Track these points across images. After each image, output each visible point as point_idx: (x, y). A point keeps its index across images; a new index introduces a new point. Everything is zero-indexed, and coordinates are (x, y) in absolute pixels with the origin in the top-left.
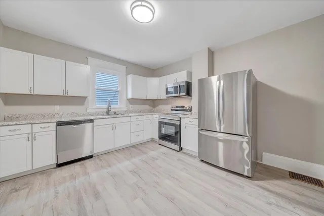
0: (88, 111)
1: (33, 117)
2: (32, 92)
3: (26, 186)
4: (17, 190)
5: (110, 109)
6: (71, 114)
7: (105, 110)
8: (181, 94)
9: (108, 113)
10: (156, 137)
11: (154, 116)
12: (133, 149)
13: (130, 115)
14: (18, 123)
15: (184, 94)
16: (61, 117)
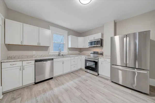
0: (49, 54)
1: (22, 57)
2: (22, 43)
3: (19, 96)
4: (15, 99)
5: (60, 53)
6: (41, 56)
7: (58, 54)
8: (98, 45)
9: (59, 55)
10: (83, 67)
11: (82, 57)
12: (72, 74)
13: (71, 56)
14: (15, 60)
15: (100, 45)
16: (36, 57)
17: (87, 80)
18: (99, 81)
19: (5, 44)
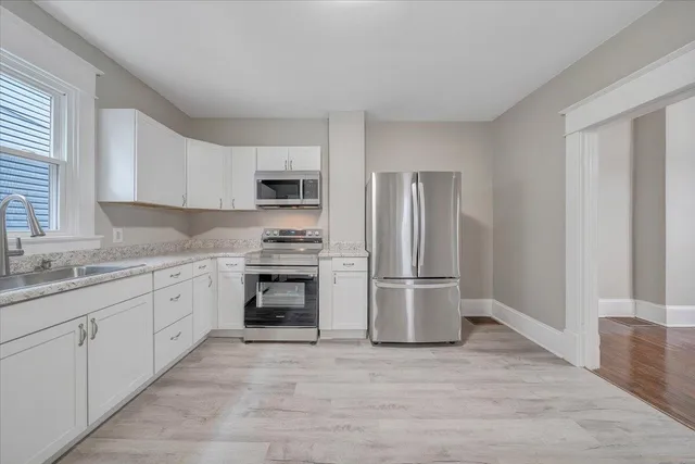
5: (11, 249)
8: (307, 201)
10: (234, 319)
11: (222, 262)
17: (294, 384)
18: (339, 360)
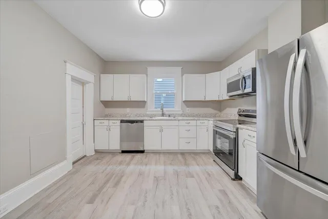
0: (147, 113)
2: (113, 99)
12: (180, 157)
13: (179, 118)
15: (251, 89)
19: (101, 101)
